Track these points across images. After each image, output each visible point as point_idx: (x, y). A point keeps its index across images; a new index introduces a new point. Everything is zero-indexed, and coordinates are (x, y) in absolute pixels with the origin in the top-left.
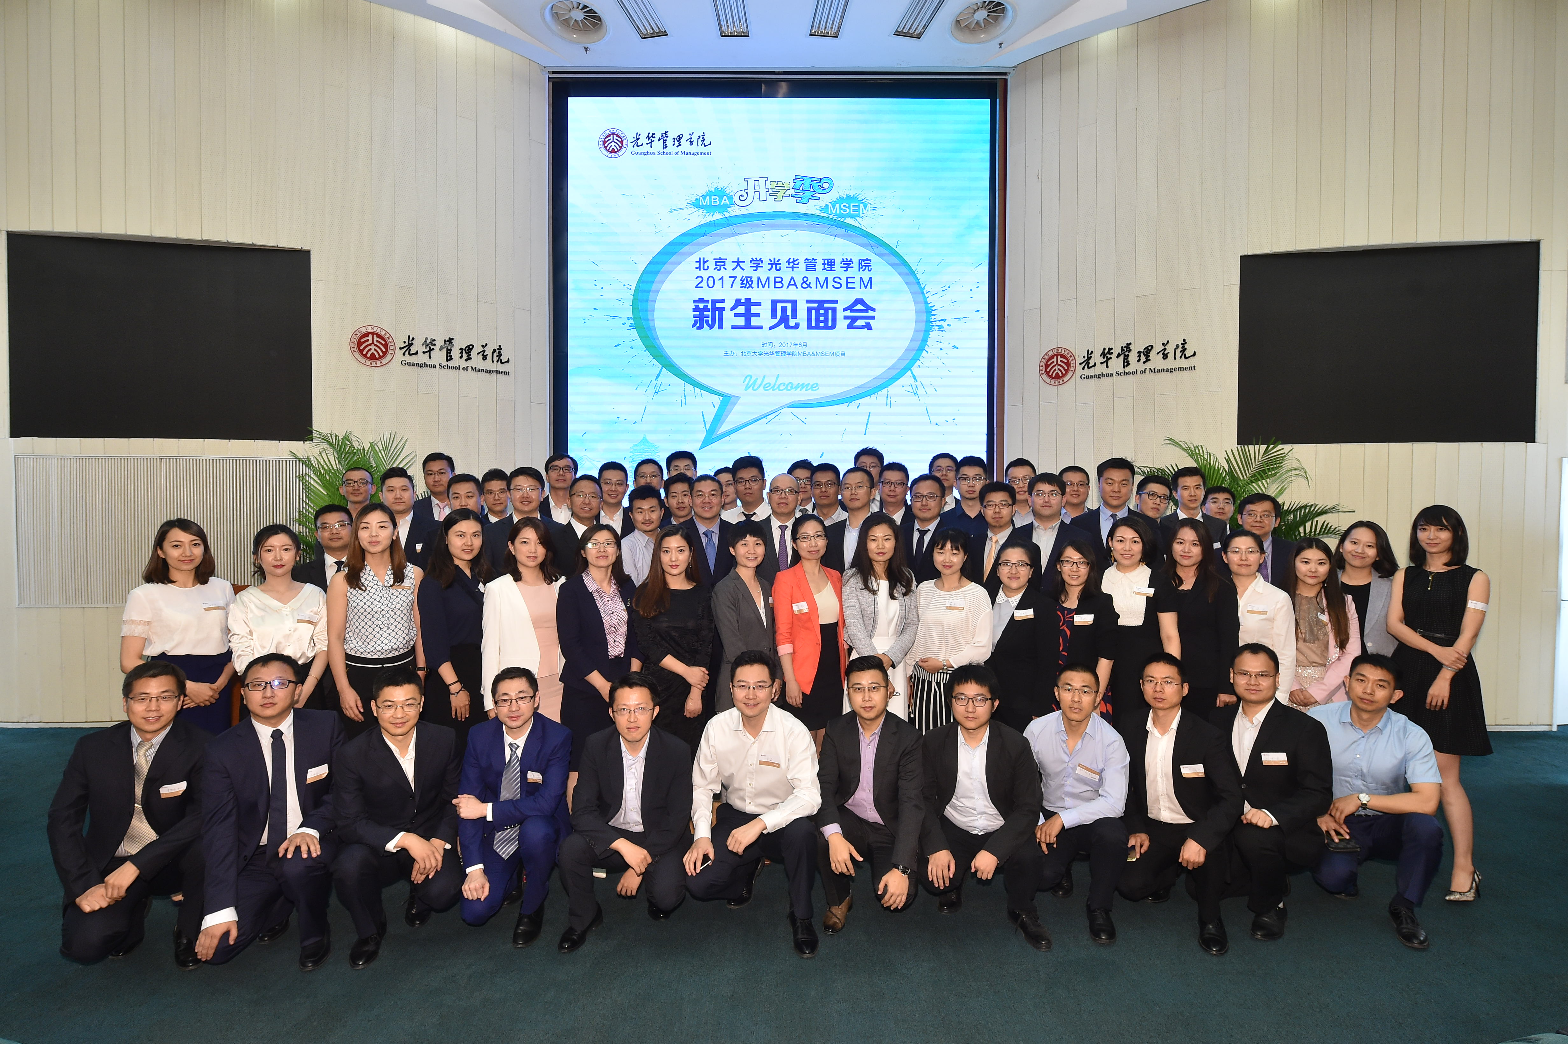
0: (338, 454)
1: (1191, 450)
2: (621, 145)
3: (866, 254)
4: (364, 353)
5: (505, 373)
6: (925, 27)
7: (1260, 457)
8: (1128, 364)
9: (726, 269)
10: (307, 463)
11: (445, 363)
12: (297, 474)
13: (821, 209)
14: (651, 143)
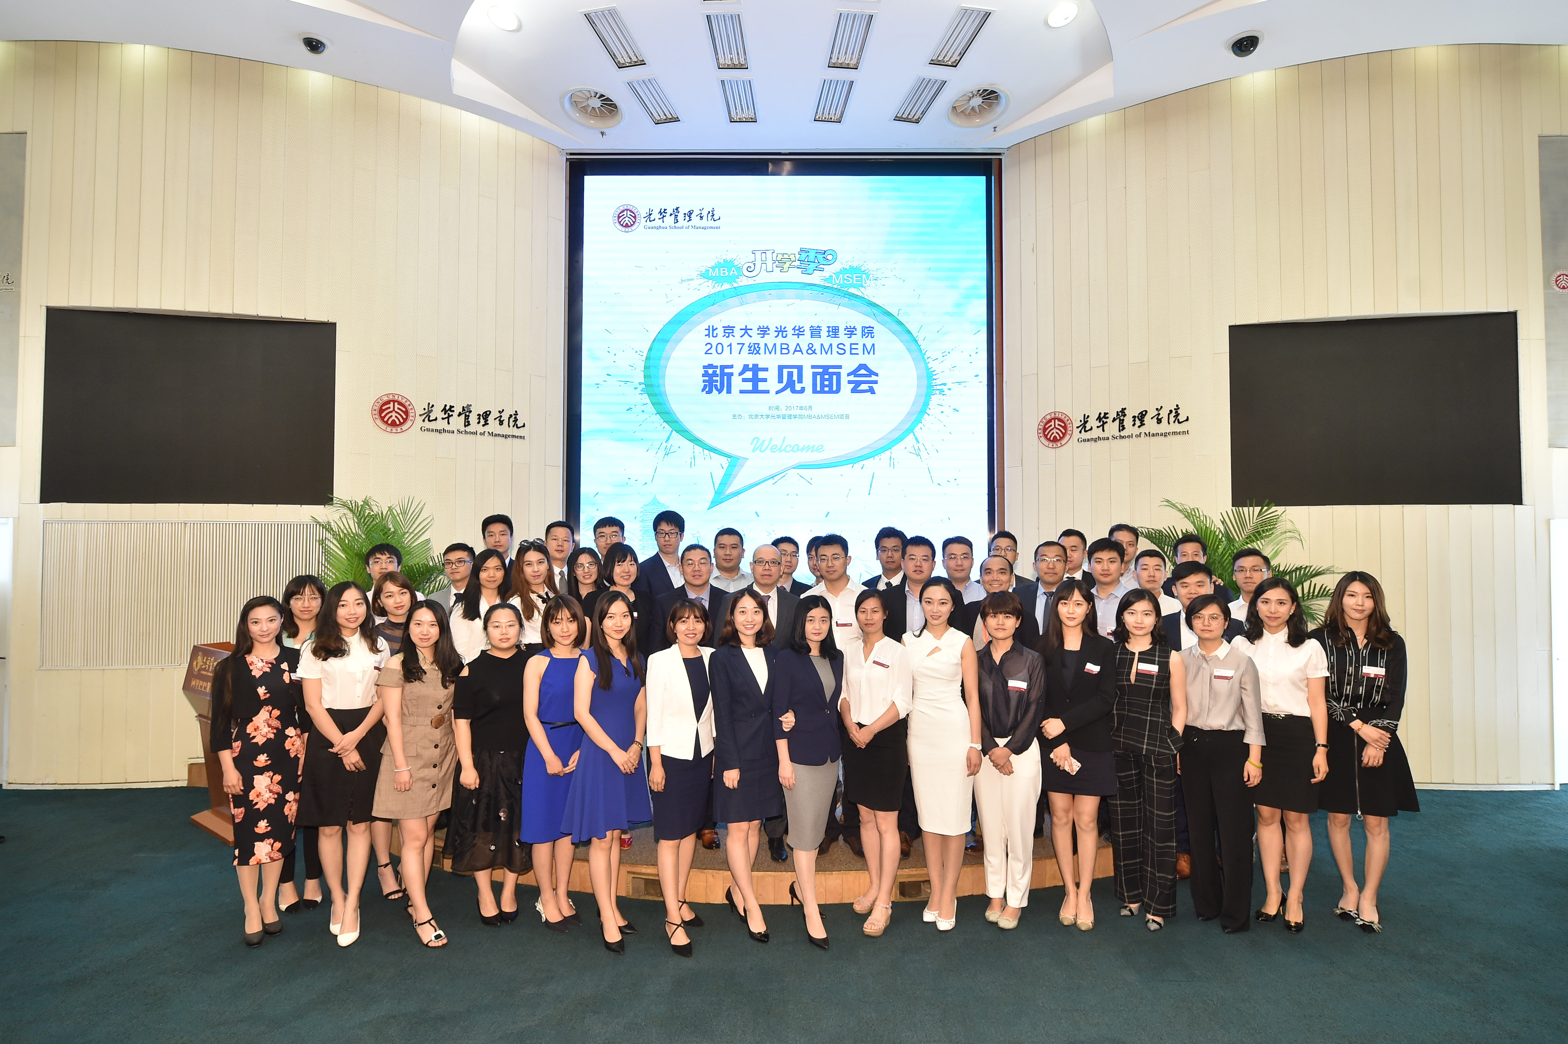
0: (357, 518)
1: (1188, 512)
2: (634, 220)
3: (869, 322)
4: (386, 420)
5: (521, 437)
6: (923, 113)
7: (1255, 518)
8: (1124, 428)
9: (734, 336)
10: (327, 527)
11: (462, 429)
12: (317, 539)
13: (825, 280)
14: (663, 218)
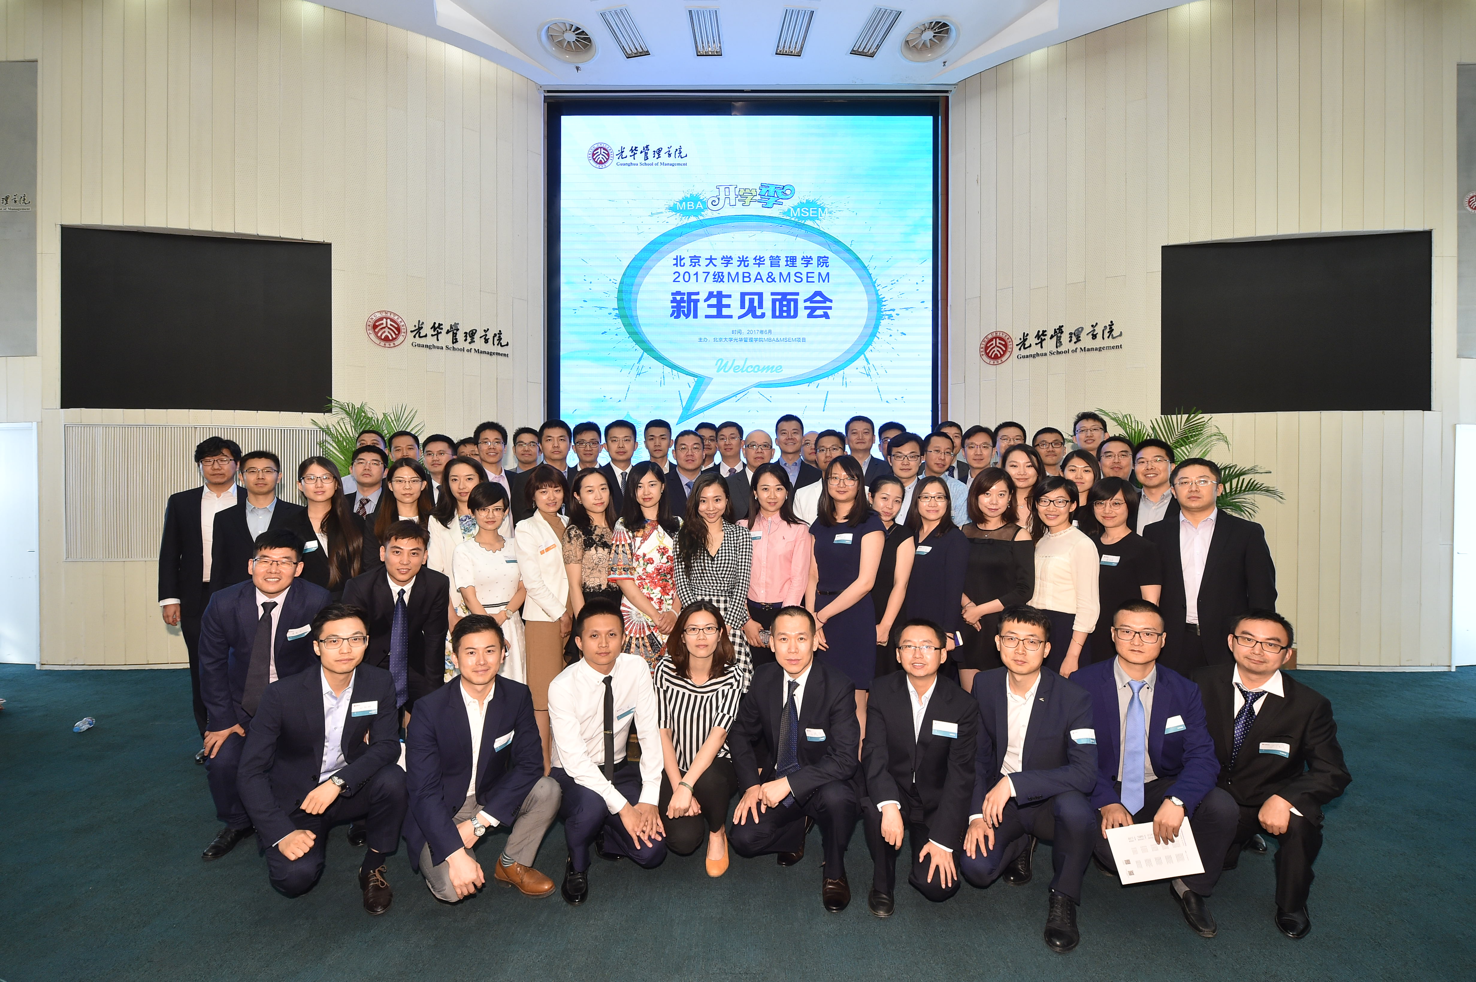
0: (354, 421)
1: (1120, 420)
2: (607, 157)
3: (824, 252)
4: (379, 335)
5: (505, 355)
6: (878, 47)
7: (1182, 425)
8: (1061, 344)
9: (700, 266)
10: (327, 431)
11: (451, 345)
12: (318, 442)
13: (785, 213)
14: (634, 155)
